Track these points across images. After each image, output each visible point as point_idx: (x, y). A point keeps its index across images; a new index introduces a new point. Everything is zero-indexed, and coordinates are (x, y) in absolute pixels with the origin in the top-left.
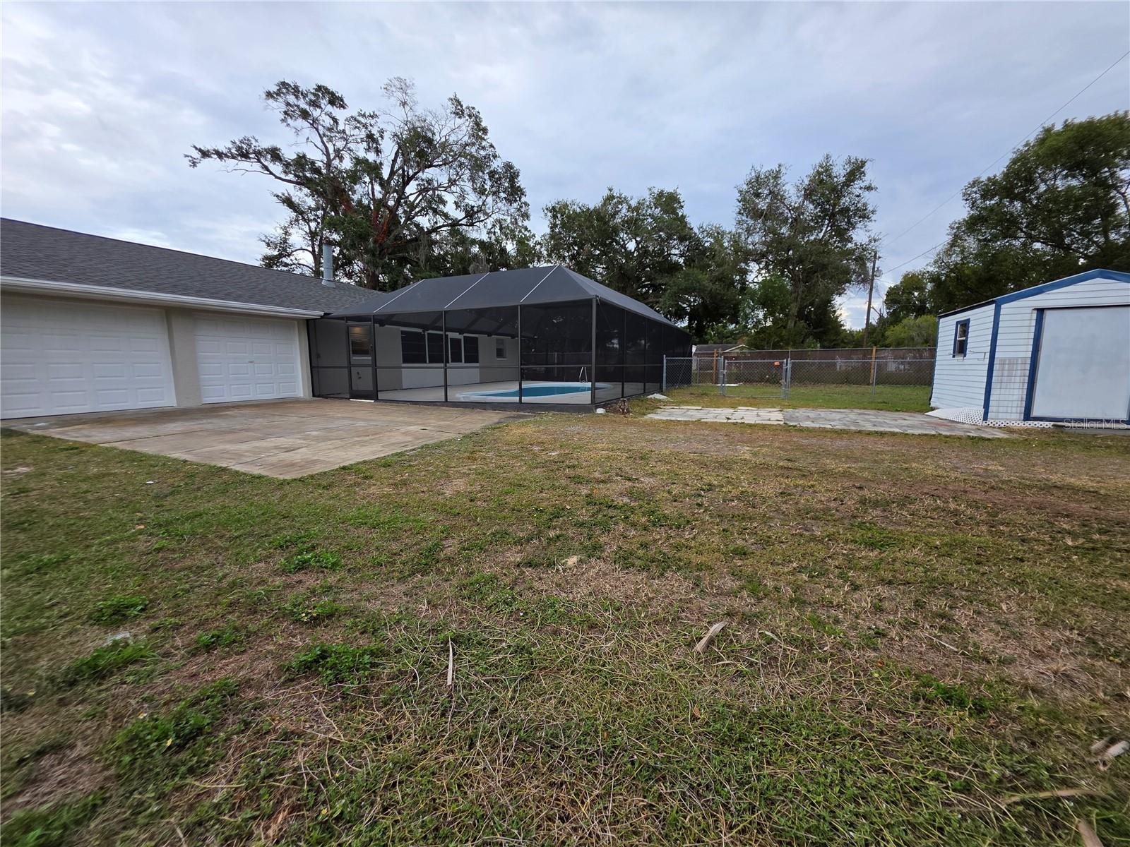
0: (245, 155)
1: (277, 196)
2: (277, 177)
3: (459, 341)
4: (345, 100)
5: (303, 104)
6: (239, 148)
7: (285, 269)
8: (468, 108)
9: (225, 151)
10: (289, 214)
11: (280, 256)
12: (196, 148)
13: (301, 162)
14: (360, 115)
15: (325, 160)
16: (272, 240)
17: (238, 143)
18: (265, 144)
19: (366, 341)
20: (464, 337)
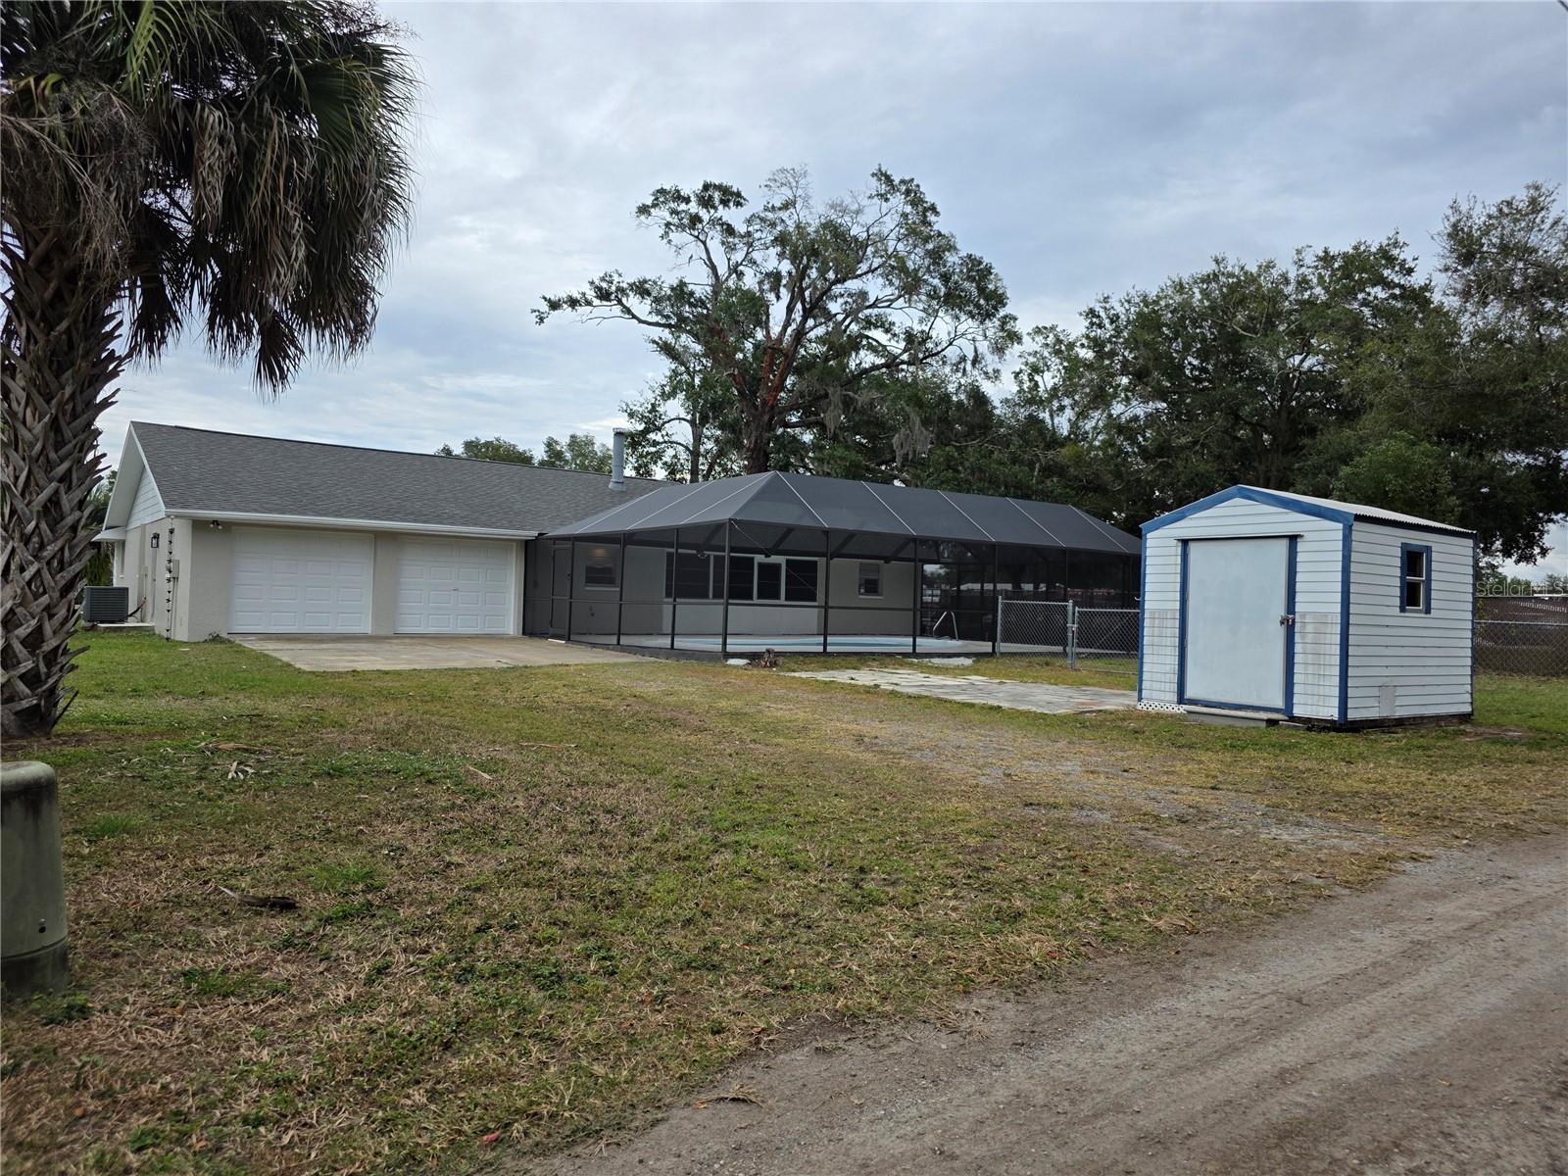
0: (604, 295)
1: (654, 342)
2: (641, 321)
3: (777, 567)
4: (743, 194)
5: (693, 207)
6: (600, 289)
7: (653, 449)
8: (903, 182)
9: (579, 297)
10: (666, 365)
11: (646, 431)
12: (545, 298)
13: (681, 293)
14: (766, 209)
15: (711, 281)
16: (634, 408)
17: (597, 282)
18: (630, 278)
19: (609, 565)
20: (787, 561)
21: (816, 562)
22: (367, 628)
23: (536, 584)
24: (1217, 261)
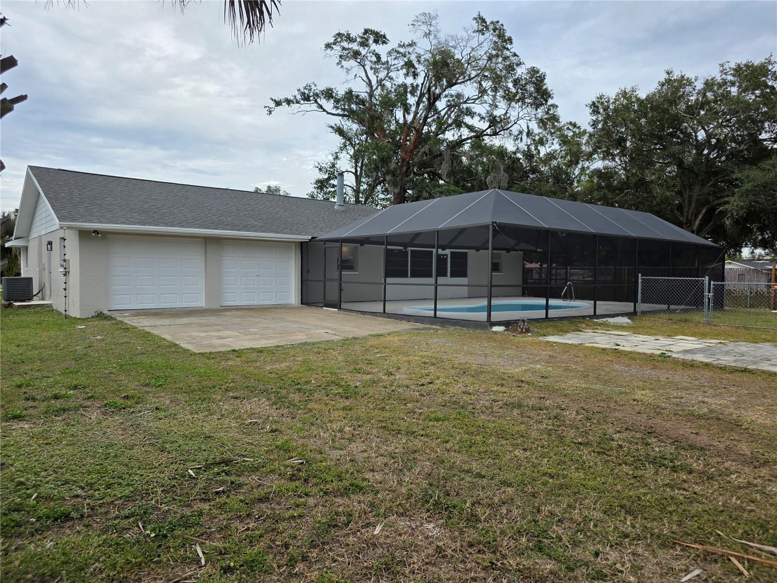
0: (306, 98)
1: (332, 127)
2: (328, 113)
3: (446, 256)
4: (387, 36)
5: (355, 46)
6: (304, 94)
7: (333, 189)
8: (492, 23)
9: (292, 98)
10: (339, 140)
12: (272, 100)
13: (350, 96)
14: (400, 46)
15: (368, 90)
16: (323, 165)
17: (302, 90)
18: (321, 87)
19: (351, 257)
20: (451, 252)
21: (467, 253)
22: (201, 303)
23: (308, 271)
24: (668, 73)
